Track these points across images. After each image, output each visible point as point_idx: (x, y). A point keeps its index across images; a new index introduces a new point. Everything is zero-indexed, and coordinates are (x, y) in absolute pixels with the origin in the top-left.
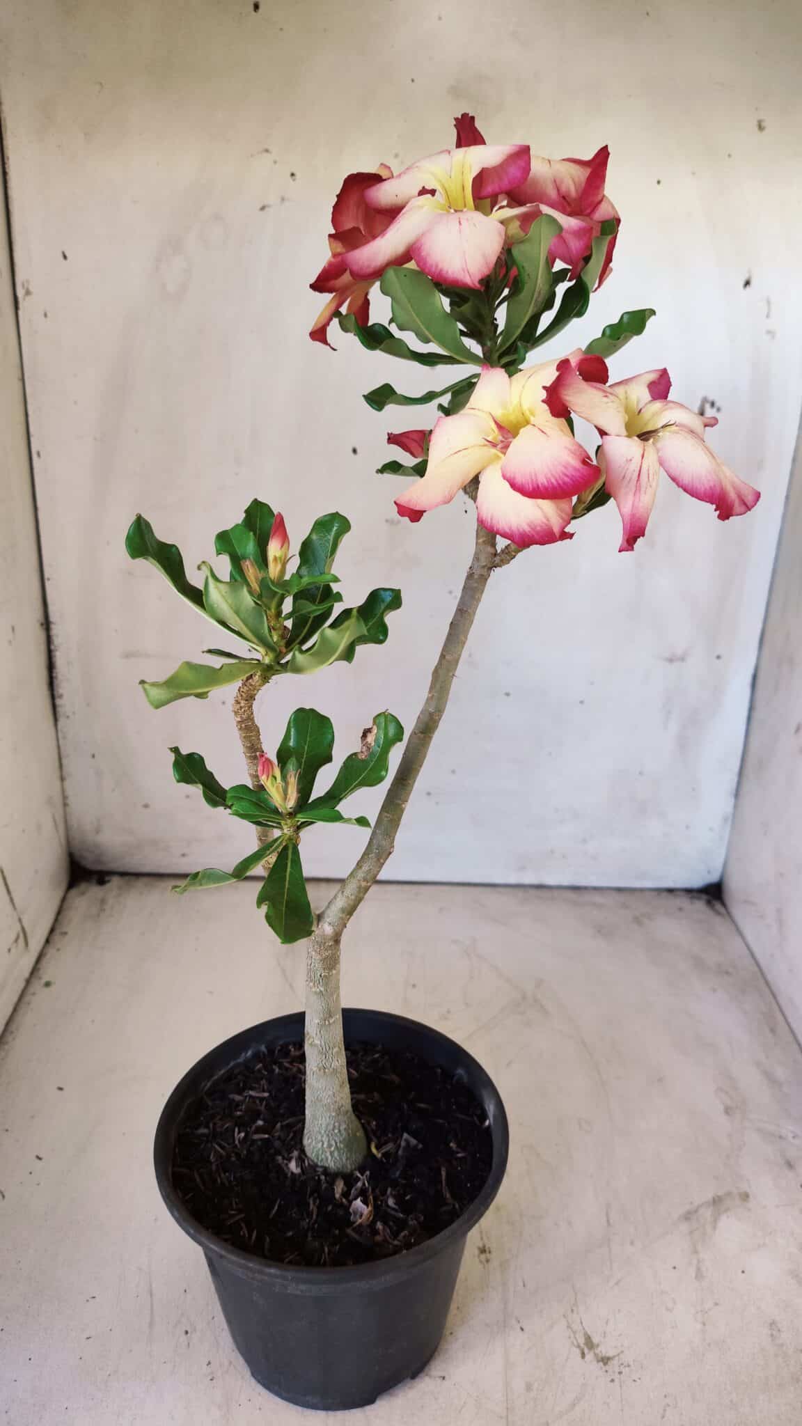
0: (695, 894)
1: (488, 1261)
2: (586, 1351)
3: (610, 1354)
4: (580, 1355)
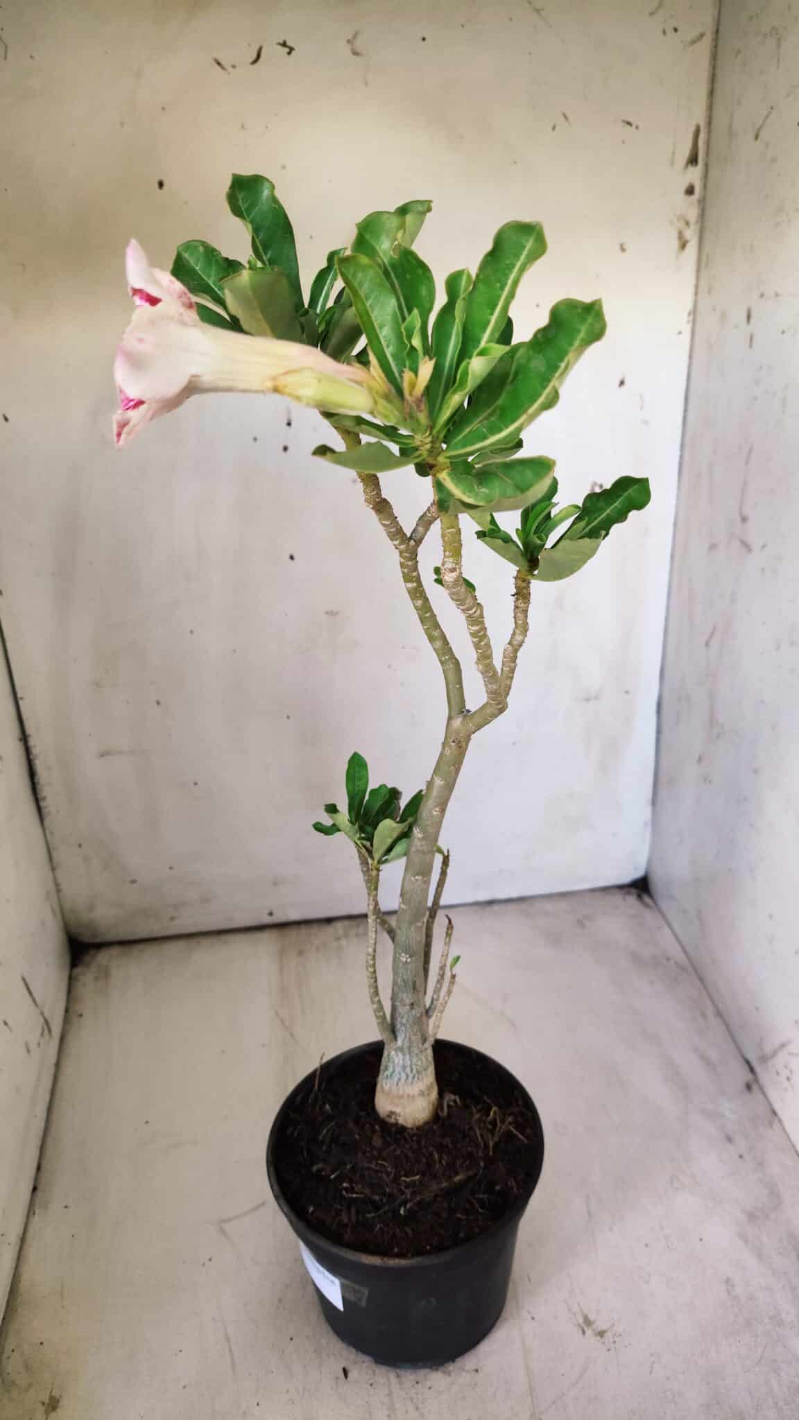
2: (586, 1328)
3: (605, 1327)
4: (581, 1333)
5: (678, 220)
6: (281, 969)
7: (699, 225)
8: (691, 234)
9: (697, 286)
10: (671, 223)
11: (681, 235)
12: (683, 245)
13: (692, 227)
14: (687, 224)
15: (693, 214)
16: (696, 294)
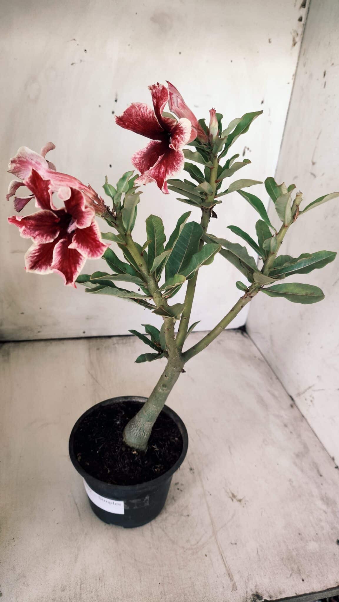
0: (236, 330)
1: (193, 473)
2: (233, 498)
3: (241, 498)
4: (231, 500)
5: (294, 32)
6: (90, 355)
7: (302, 36)
8: (298, 39)
9: (298, 64)
10: (291, 33)
11: (294, 40)
12: (294, 44)
13: (299, 36)
14: (297, 34)
15: (300, 31)
16: (297, 67)
